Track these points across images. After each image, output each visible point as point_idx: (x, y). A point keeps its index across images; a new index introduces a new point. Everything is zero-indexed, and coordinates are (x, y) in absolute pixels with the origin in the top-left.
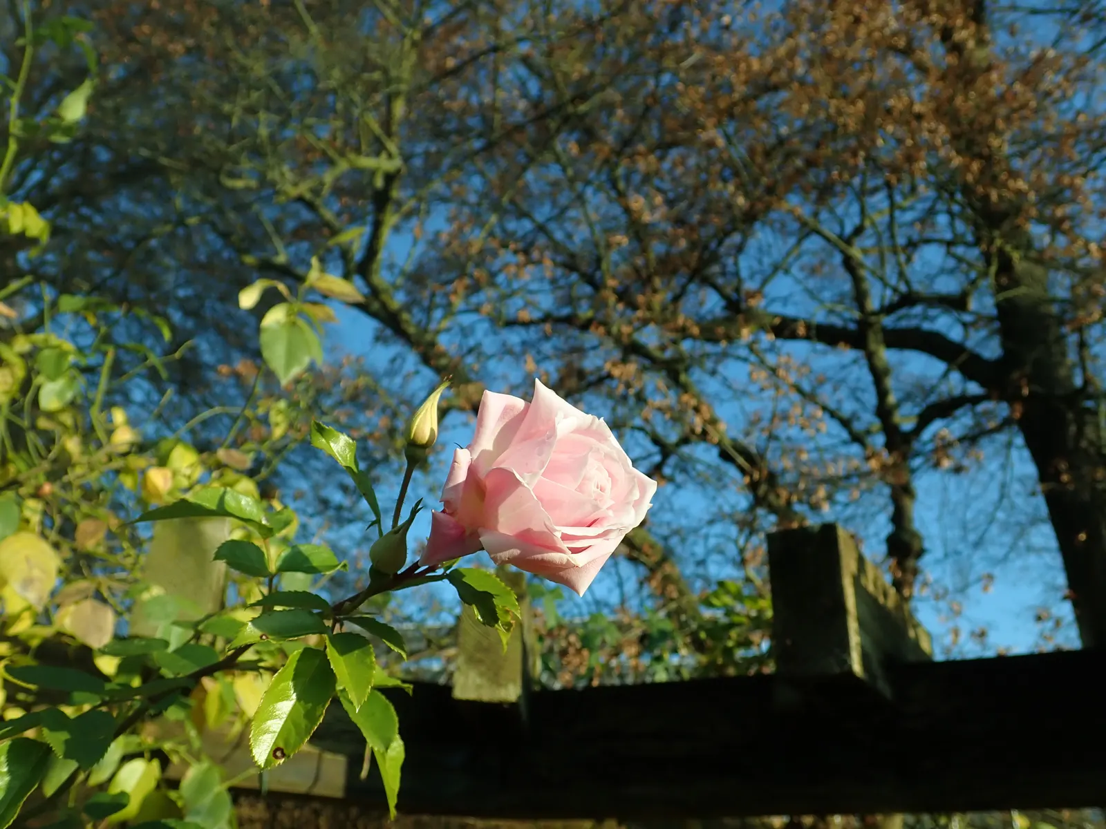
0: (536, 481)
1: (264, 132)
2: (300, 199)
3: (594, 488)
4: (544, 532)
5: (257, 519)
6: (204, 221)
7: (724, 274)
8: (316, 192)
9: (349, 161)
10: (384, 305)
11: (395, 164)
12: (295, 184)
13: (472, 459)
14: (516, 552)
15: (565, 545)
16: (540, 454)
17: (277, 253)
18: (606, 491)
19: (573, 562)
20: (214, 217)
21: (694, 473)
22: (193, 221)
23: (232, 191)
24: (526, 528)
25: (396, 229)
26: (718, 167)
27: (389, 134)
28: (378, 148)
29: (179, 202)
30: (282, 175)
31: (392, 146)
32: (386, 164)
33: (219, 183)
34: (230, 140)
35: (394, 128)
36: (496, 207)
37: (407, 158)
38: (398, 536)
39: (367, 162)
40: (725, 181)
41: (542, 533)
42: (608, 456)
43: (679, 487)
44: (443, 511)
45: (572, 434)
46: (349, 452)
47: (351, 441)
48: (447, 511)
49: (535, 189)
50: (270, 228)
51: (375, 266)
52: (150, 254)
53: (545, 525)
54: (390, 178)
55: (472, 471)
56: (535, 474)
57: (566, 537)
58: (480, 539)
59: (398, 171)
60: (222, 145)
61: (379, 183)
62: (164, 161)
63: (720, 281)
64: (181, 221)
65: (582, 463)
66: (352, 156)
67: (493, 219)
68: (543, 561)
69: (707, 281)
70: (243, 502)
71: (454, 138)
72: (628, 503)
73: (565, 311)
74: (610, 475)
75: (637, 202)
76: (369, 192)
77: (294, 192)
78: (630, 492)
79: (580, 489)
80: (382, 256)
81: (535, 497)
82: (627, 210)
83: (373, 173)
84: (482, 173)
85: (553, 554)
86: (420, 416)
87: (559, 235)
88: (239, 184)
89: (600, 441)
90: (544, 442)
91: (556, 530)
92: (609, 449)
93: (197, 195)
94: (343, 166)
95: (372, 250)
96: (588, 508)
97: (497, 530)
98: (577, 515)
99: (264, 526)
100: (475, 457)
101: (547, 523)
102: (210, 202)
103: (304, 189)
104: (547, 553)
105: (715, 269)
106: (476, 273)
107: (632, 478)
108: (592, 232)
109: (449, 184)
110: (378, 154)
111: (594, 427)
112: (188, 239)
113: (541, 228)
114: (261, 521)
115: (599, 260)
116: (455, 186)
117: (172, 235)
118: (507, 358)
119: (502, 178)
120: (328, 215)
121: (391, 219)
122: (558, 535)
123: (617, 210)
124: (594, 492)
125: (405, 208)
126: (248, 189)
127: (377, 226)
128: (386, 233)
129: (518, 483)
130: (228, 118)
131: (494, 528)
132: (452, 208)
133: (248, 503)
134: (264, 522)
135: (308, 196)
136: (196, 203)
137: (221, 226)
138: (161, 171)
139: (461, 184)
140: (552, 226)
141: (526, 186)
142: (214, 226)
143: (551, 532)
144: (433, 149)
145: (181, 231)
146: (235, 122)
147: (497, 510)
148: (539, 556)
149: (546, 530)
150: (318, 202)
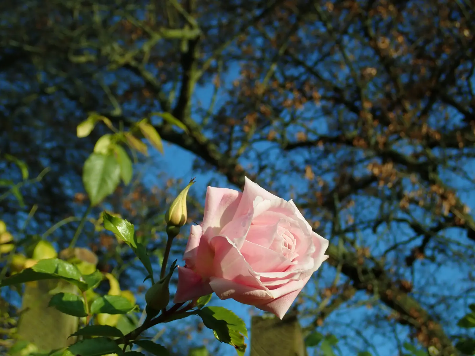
0: (242, 244)
1: (97, 18)
2: (127, 66)
3: (282, 246)
4: (250, 276)
5: (76, 278)
6: (60, 89)
7: (460, 93)
8: (138, 59)
9: (162, 35)
10: (195, 140)
11: (196, 32)
12: (122, 55)
13: (203, 232)
14: (233, 291)
15: (264, 285)
16: (244, 226)
17: (114, 108)
18: (292, 249)
19: (270, 295)
20: (66, 86)
21: (450, 253)
22: (51, 90)
23: (78, 65)
24: (239, 274)
25: (201, 82)
26: (446, 11)
27: (189, 10)
28: (182, 22)
29: (41, 77)
30: (113, 49)
31: (193, 20)
32: (188, 34)
33: (67, 60)
34: (73, 27)
35: (193, 6)
36: (275, 59)
37: (205, 29)
38: (162, 285)
39: (175, 33)
40: (453, 20)
41: (248, 277)
42: (293, 225)
43: (439, 265)
44: (185, 266)
45: (269, 212)
46: (129, 232)
47: (130, 224)
48: (188, 266)
49: (307, 43)
50: (107, 91)
51: (186, 111)
52: (23, 118)
53: (250, 272)
54: (192, 43)
55: (203, 239)
56: (240, 239)
57: (264, 280)
58: (210, 283)
59: (198, 38)
60: (68, 33)
61: (185, 48)
62: (28, 48)
63: (458, 99)
64: (42, 91)
65: (273, 229)
66: (163, 30)
67: (274, 67)
68: (250, 295)
69: (448, 101)
70: (67, 268)
71: (240, 11)
72: (308, 255)
73: (335, 134)
74: (295, 237)
75: (384, 43)
76: (178, 56)
77: (122, 61)
78: (309, 248)
79: (273, 247)
80: (191, 103)
81: (241, 254)
82: (377, 51)
83: (179, 41)
84: (264, 35)
85: (256, 291)
86: (175, 205)
87: (326, 75)
88: (82, 59)
89: (288, 215)
90: (247, 218)
91: (256, 275)
92: (294, 220)
93: (53, 71)
94: (157, 38)
95: (183, 100)
96: (278, 259)
97: (223, 278)
98: (272, 265)
99: (82, 283)
100: (205, 230)
101: (250, 270)
102: (63, 76)
103: (128, 58)
104: (253, 290)
105: (452, 90)
106: (263, 108)
107: (310, 238)
108: (352, 70)
109: (239, 46)
110: (182, 27)
111: (283, 206)
112: (50, 104)
113: (311, 71)
114: (79, 280)
115: (358, 91)
116: (244, 47)
117: (38, 103)
118: (294, 174)
119: (279, 37)
120: (150, 76)
121: (196, 74)
122: (258, 278)
123: (369, 52)
124: (283, 249)
125: (206, 66)
126: (89, 63)
127: (186, 81)
128: (193, 86)
129: (231, 246)
130: (71, 12)
131: (220, 276)
132: (243, 63)
133: (70, 269)
134: (81, 280)
135: (133, 63)
136: (52, 77)
137: (71, 91)
138: (26, 56)
139: (249, 44)
140: (320, 68)
141: (299, 41)
142: (66, 92)
143: (253, 277)
144: (225, 21)
145: (44, 100)
146: (76, 14)
147: (220, 264)
148: (248, 293)
149: (251, 275)
150: (141, 67)
